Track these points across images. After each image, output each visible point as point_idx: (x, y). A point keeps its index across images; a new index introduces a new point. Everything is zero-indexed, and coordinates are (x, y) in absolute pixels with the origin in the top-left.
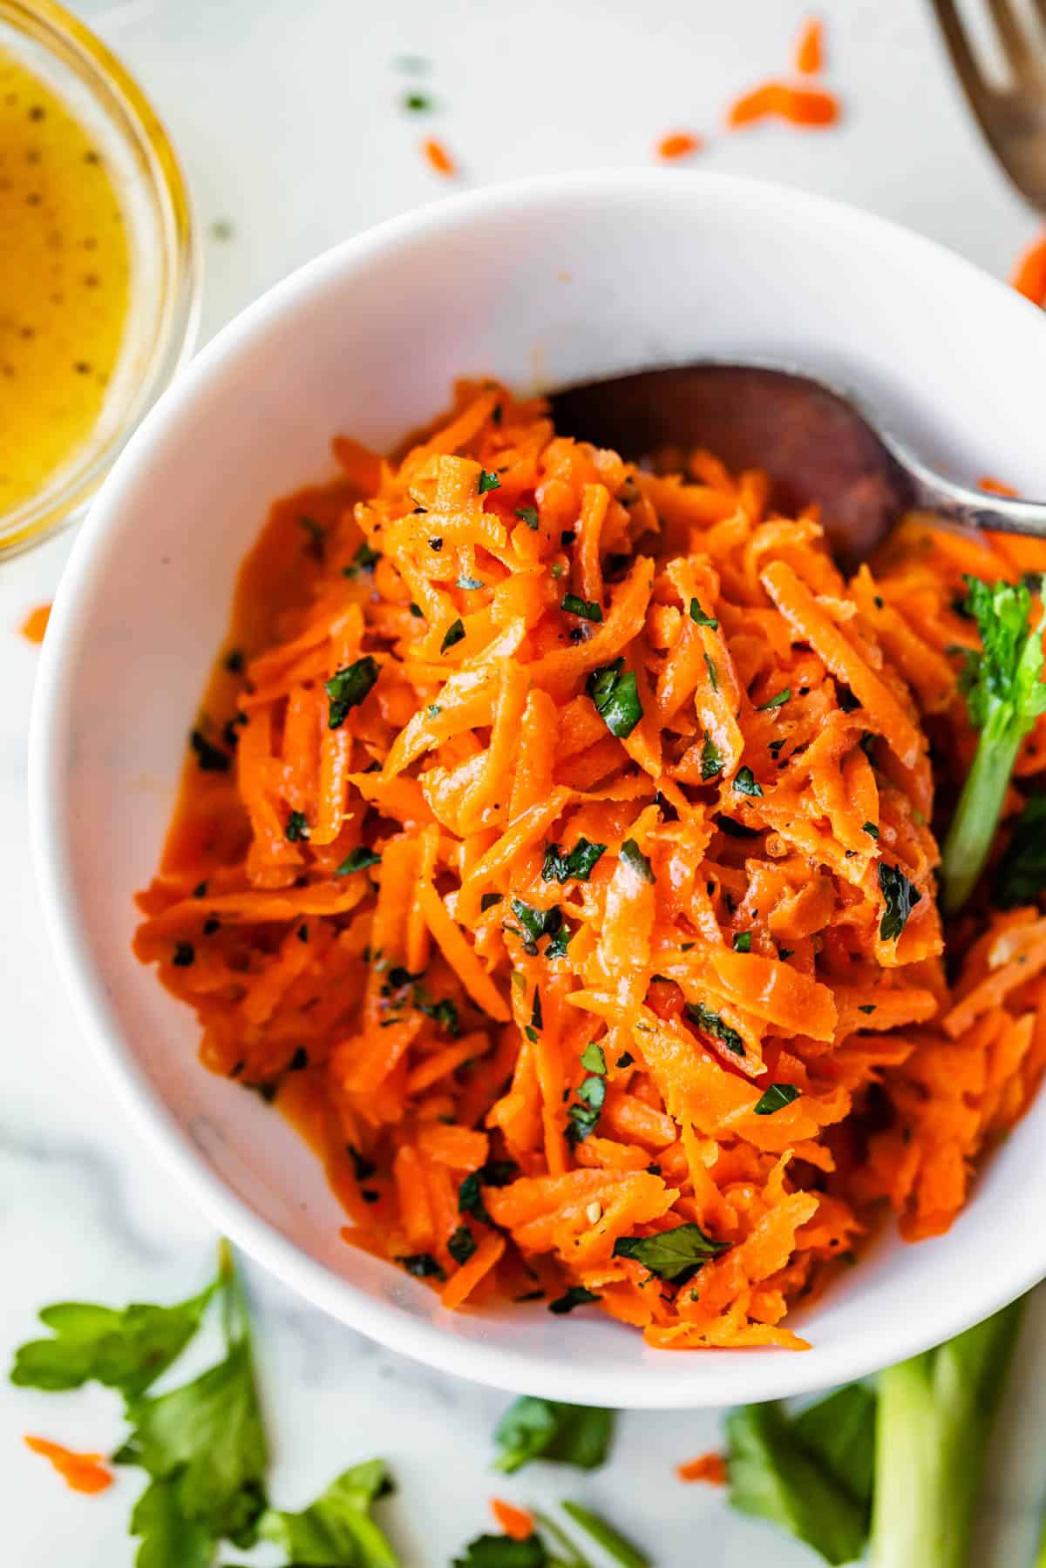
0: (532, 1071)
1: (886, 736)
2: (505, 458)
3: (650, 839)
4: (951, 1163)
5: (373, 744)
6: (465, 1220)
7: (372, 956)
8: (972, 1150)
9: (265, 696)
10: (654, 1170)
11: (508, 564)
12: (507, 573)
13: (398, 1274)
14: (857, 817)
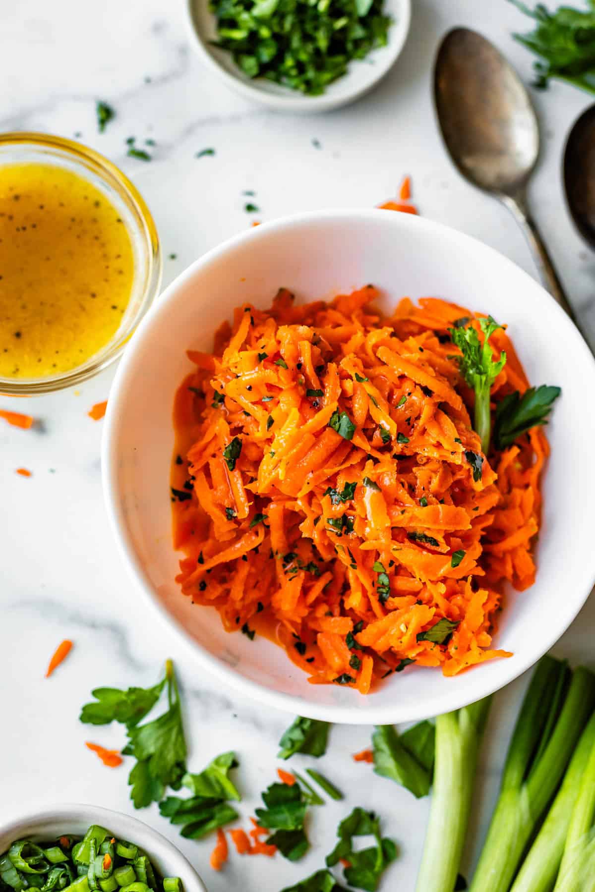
0: (357, 578)
1: (448, 401)
2: (263, 341)
3: (373, 474)
4: (524, 556)
5: (249, 471)
6: (353, 652)
7: (274, 554)
8: (528, 548)
9: (199, 465)
10: (420, 602)
11: (281, 387)
12: (281, 389)
13: (336, 687)
14: (449, 437)
